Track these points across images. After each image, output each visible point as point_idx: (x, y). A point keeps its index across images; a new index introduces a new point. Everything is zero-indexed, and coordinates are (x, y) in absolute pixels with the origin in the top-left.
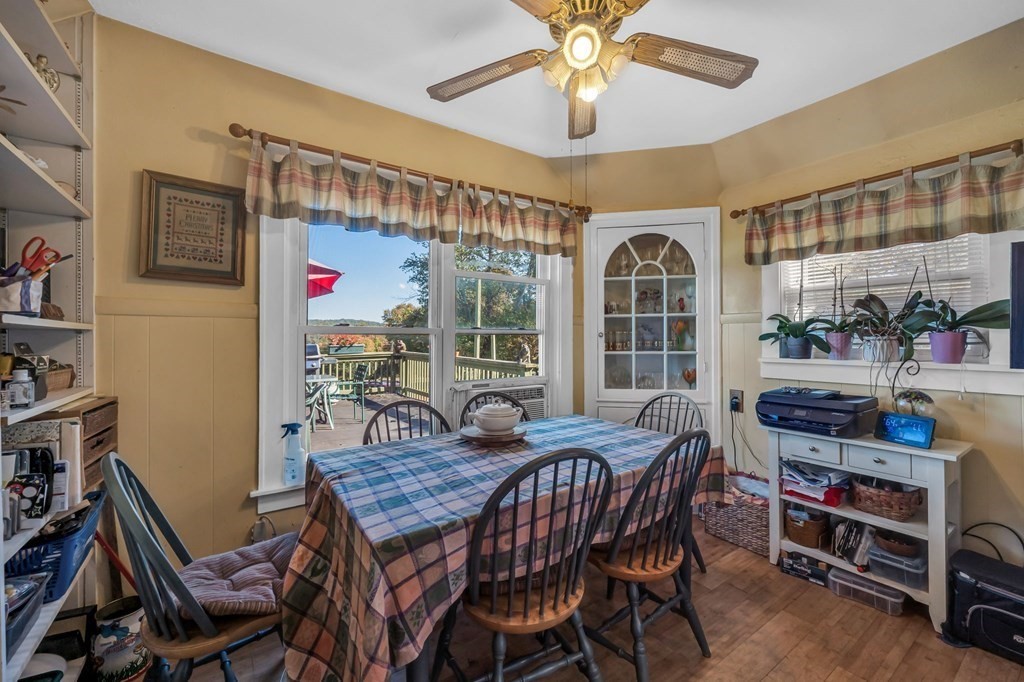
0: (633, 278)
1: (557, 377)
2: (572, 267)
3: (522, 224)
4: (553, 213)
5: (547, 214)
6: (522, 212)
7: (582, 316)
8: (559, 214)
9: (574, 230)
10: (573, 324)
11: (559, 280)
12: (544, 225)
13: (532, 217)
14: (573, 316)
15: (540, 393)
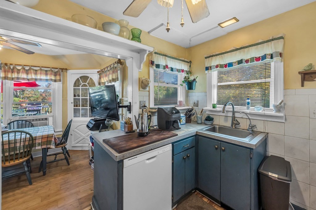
1: (57, 114)
2: (62, 85)
3: (36, 74)
4: (49, 70)
5: (46, 71)
6: (36, 70)
7: (67, 98)
8: (52, 71)
9: (60, 75)
10: (62, 100)
11: (57, 88)
12: (46, 74)
13: (39, 72)
14: (62, 98)
15: (46, 119)
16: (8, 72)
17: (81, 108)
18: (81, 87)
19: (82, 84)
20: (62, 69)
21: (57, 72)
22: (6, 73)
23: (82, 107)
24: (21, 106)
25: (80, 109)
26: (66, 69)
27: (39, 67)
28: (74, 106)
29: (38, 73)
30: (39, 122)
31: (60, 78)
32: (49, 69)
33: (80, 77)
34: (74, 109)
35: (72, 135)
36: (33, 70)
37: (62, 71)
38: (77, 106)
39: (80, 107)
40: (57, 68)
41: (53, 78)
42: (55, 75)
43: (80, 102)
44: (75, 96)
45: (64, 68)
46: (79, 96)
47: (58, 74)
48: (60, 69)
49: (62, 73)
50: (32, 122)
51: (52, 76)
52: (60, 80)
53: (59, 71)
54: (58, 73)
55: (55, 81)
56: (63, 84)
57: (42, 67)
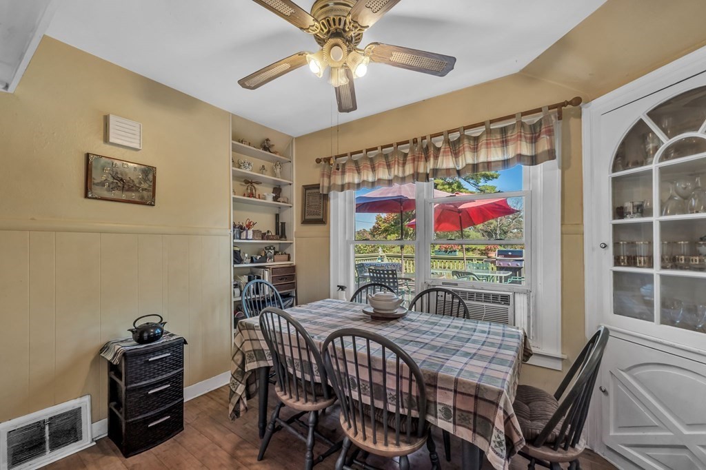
0: (655, 165)
1: (540, 288)
2: (559, 172)
3: (475, 149)
4: (513, 126)
5: (504, 131)
6: (476, 139)
7: (582, 224)
8: (522, 125)
9: (550, 132)
10: (562, 234)
11: (540, 189)
12: (503, 142)
13: (483, 140)
14: (562, 225)
15: (505, 299)
16: (418, 161)
17: (656, 271)
18: (661, 160)
19: (666, 142)
20: (559, 106)
21: (541, 125)
22: (416, 162)
23: (663, 267)
24: (489, 257)
25: (651, 277)
26: (577, 102)
27: (482, 124)
28: (617, 262)
29: (481, 145)
30: (485, 304)
31: (552, 143)
32: (513, 121)
33: (650, 114)
34: (615, 273)
35: (605, 392)
36: (469, 137)
37: (560, 118)
38: (632, 261)
39: (651, 265)
40: (539, 110)
41: (526, 150)
42: (534, 140)
43: (651, 243)
44: (619, 212)
45: (568, 100)
46: (642, 210)
47: (543, 130)
48: (550, 108)
49: (558, 126)
50: (465, 302)
51: (524, 143)
52: (551, 155)
53: (546, 119)
54: (543, 127)
55: (534, 160)
56: (564, 167)
57: (492, 122)
